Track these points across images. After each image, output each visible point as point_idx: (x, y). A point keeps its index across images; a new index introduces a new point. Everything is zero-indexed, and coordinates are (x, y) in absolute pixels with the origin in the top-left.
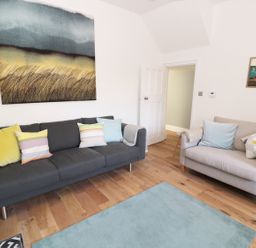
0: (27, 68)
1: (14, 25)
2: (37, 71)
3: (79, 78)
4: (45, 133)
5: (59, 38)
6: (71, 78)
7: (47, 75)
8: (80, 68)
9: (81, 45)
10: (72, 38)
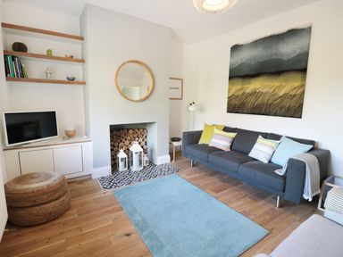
0: (242, 89)
1: (240, 62)
2: (247, 91)
3: (281, 94)
4: (233, 135)
5: (266, 61)
6: (273, 94)
7: (254, 93)
8: (284, 84)
9: (289, 60)
10: (280, 57)
